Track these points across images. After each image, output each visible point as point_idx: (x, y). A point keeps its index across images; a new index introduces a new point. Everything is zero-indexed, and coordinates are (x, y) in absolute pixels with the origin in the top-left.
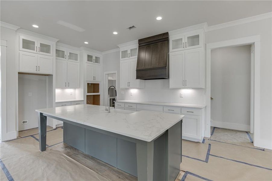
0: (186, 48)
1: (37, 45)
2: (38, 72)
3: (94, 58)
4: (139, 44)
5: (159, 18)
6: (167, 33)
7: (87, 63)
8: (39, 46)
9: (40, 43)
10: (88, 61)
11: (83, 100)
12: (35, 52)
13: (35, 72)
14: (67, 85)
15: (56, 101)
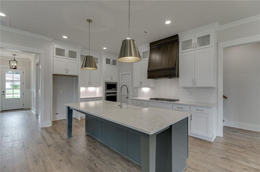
0: (196, 49)
1: (67, 52)
2: (67, 74)
3: (111, 61)
4: (150, 47)
5: (168, 22)
6: (177, 36)
7: (105, 65)
8: (68, 53)
9: (69, 51)
10: (106, 63)
11: (102, 96)
12: (65, 57)
13: (65, 74)
14: (90, 85)
15: (81, 97)
